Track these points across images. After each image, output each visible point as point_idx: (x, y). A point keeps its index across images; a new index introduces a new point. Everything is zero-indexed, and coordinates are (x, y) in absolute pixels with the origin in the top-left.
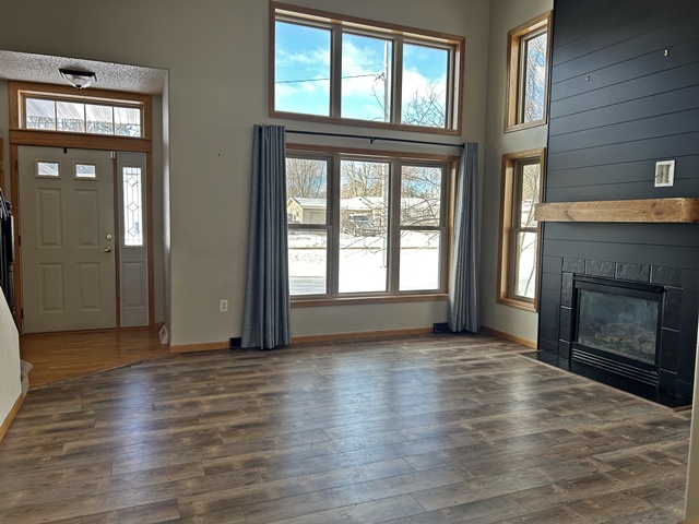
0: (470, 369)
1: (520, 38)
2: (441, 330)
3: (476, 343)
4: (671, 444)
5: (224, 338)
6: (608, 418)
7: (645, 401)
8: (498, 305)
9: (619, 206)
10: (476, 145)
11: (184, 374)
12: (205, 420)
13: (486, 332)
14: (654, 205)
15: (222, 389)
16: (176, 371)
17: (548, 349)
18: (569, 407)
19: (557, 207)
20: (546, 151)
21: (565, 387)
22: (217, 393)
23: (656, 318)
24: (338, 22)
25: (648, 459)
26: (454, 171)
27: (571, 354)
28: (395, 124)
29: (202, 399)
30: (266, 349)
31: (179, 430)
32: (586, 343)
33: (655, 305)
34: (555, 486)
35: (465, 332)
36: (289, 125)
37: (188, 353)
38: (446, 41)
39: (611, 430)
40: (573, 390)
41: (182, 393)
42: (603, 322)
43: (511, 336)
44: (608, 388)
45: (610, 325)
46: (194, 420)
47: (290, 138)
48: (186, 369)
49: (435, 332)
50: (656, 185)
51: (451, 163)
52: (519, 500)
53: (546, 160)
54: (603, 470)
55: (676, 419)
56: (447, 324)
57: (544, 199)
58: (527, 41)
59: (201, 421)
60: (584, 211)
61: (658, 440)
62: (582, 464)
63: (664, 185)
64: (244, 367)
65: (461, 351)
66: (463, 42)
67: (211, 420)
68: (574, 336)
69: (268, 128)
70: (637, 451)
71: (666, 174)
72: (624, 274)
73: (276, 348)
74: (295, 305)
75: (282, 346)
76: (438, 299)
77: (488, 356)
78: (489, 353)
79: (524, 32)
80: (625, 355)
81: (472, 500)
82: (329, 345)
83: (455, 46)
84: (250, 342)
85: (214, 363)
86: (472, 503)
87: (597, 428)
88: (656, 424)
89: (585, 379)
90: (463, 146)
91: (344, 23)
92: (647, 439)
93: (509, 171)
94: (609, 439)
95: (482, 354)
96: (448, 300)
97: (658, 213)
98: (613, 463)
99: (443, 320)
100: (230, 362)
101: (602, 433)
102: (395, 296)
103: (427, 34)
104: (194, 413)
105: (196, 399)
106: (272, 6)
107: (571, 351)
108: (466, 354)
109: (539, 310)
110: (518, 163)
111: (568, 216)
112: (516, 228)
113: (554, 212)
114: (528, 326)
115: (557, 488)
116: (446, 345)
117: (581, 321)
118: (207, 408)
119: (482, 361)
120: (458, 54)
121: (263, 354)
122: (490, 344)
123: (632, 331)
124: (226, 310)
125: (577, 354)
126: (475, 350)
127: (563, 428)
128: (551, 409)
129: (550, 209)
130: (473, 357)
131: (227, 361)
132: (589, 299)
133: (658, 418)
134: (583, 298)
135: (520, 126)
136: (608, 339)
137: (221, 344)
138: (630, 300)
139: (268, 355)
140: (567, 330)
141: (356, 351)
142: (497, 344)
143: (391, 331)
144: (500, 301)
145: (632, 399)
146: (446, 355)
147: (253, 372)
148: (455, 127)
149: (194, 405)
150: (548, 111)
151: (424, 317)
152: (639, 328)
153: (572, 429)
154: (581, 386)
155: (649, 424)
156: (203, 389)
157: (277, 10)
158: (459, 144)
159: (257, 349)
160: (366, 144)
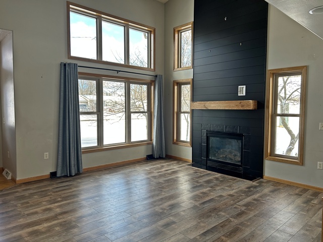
0: (171, 174)
1: (179, 31)
2: (150, 158)
3: (167, 162)
4: (258, 195)
5: (47, 172)
6: (233, 188)
7: (241, 179)
8: (173, 145)
9: (227, 103)
10: (162, 76)
11: (32, 195)
12: (61, 217)
13: (169, 157)
14: (240, 103)
15: (59, 199)
16: (27, 193)
17: (197, 162)
18: (217, 185)
19: (201, 104)
20: (193, 80)
21: (211, 178)
22: (58, 202)
23: (240, 147)
24: (100, 15)
25: (254, 202)
26: (152, 87)
27: (207, 163)
28: (127, 65)
29: (52, 206)
30: (71, 176)
31: (49, 224)
32: (213, 158)
33: (240, 141)
34: (231, 219)
35: (160, 158)
36: (79, 63)
37: (28, 183)
38: (147, 29)
39: (236, 193)
40: (215, 178)
41: (38, 204)
42: (219, 149)
43: (180, 158)
44: (226, 176)
45: (221, 150)
46: (55, 217)
47: (80, 70)
48: (32, 191)
49: (147, 159)
50: (239, 95)
51: (151, 84)
52: (222, 227)
53: (193, 83)
54: (243, 208)
55: (255, 185)
56: (152, 155)
57: (193, 99)
58: (181, 33)
59: (59, 217)
60: (212, 105)
61: (253, 194)
62: (235, 208)
63: (241, 95)
64: (64, 186)
65: (163, 166)
66: (155, 30)
67: (64, 216)
68: (207, 156)
69: (69, 64)
70: (249, 199)
71: (242, 90)
72: (228, 130)
73: (76, 175)
74: (84, 153)
75: (78, 173)
76: (148, 144)
77: (175, 167)
78: (174, 166)
79: (180, 29)
80: (229, 162)
81: (205, 231)
82: (101, 170)
83: (151, 31)
84: (62, 173)
85: (45, 186)
86: (206, 232)
87: (232, 192)
88: (249, 188)
89: (216, 173)
90: (156, 76)
91: (103, 16)
92: (250, 194)
93: (176, 87)
94: (238, 196)
95: (172, 167)
96: (152, 144)
97: (242, 106)
98: (244, 205)
99: (150, 153)
100: (55, 185)
101: (234, 194)
102: (129, 145)
103: (139, 25)
104: (52, 214)
105: (48, 206)
106: (68, 4)
107: (207, 162)
108: (166, 168)
109: (192, 146)
110: (179, 84)
111: (205, 107)
112: (179, 112)
113: (199, 105)
114: (188, 153)
115: (232, 219)
116: (155, 165)
117: (210, 149)
118: (58, 210)
119: (173, 170)
120: (152, 35)
121: (70, 178)
122: (172, 162)
123: (231, 153)
124: (48, 158)
125: (209, 163)
126: (168, 165)
127: (220, 194)
128: (211, 187)
129: (198, 104)
130: (169, 168)
131: (53, 184)
132: (214, 140)
133: (249, 186)
134: (211, 140)
135: (180, 69)
136: (221, 156)
137: (45, 176)
138: (230, 140)
139: (74, 179)
140: (205, 154)
141: (117, 172)
142: (175, 162)
143: (129, 161)
144: (174, 143)
145: (236, 179)
146: (158, 169)
147: (71, 189)
148: (152, 67)
149: (49, 209)
150: (193, 64)
151: (142, 153)
152: (234, 151)
153: (224, 194)
154: (217, 176)
155: (247, 188)
156: (49, 201)
157: (71, 6)
158: (155, 75)
159: (66, 176)
160: (115, 74)
